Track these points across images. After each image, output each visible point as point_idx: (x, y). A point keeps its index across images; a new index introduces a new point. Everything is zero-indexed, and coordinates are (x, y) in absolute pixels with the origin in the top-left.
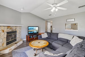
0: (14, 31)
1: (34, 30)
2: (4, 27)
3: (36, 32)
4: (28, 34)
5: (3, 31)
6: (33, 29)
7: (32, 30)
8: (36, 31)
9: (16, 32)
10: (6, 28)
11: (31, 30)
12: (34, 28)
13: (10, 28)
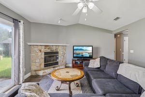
0: (55, 51)
1: (83, 51)
2: (41, 47)
3: (88, 55)
4: (74, 57)
5: (40, 51)
6: (81, 49)
7: (80, 52)
8: (89, 53)
9: (57, 53)
10: (44, 47)
11: (78, 52)
12: (84, 48)
13: (48, 48)
